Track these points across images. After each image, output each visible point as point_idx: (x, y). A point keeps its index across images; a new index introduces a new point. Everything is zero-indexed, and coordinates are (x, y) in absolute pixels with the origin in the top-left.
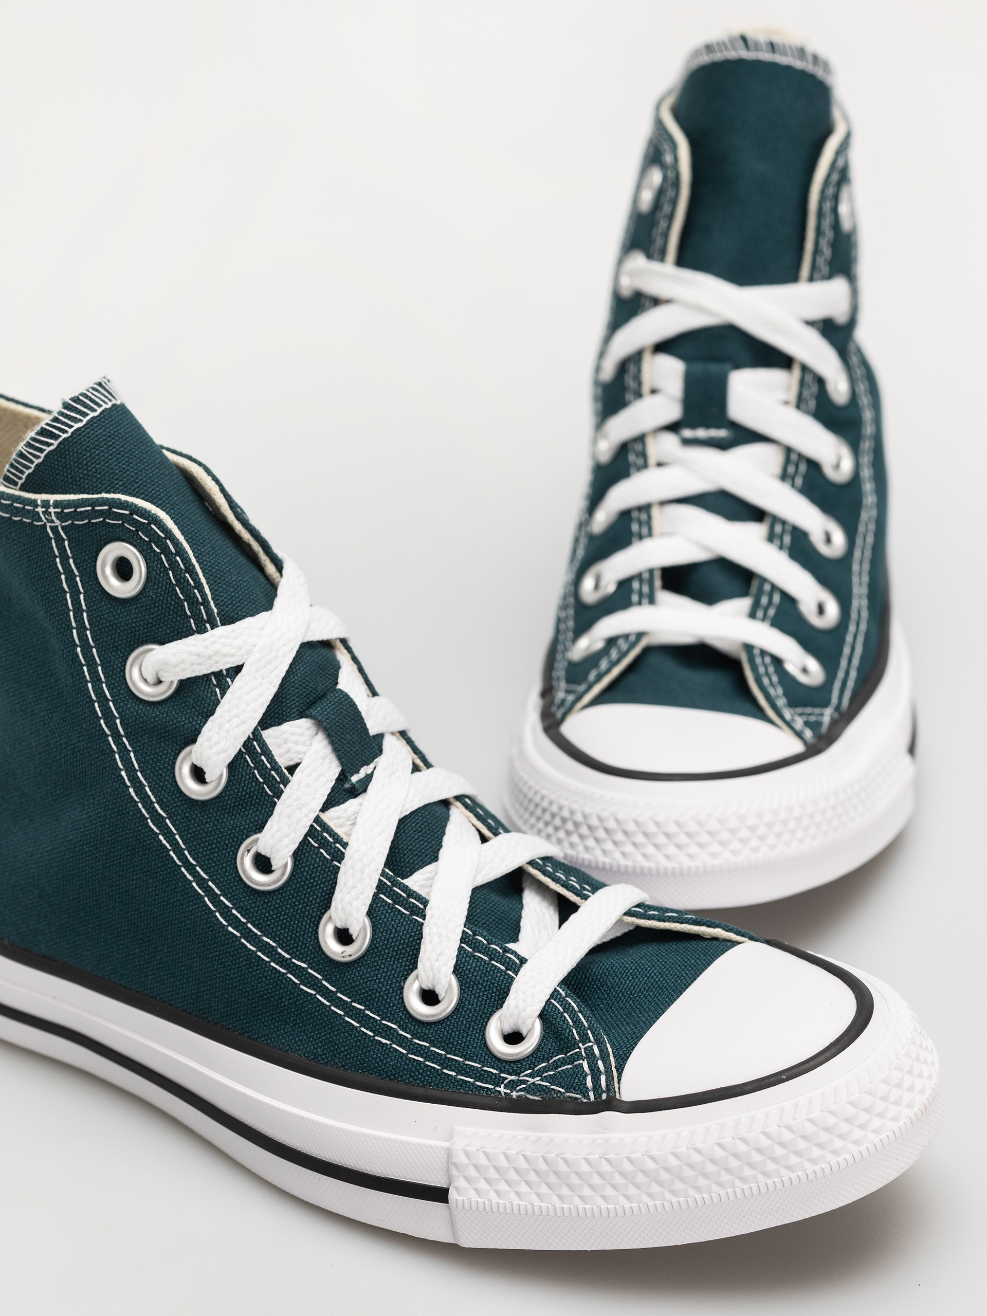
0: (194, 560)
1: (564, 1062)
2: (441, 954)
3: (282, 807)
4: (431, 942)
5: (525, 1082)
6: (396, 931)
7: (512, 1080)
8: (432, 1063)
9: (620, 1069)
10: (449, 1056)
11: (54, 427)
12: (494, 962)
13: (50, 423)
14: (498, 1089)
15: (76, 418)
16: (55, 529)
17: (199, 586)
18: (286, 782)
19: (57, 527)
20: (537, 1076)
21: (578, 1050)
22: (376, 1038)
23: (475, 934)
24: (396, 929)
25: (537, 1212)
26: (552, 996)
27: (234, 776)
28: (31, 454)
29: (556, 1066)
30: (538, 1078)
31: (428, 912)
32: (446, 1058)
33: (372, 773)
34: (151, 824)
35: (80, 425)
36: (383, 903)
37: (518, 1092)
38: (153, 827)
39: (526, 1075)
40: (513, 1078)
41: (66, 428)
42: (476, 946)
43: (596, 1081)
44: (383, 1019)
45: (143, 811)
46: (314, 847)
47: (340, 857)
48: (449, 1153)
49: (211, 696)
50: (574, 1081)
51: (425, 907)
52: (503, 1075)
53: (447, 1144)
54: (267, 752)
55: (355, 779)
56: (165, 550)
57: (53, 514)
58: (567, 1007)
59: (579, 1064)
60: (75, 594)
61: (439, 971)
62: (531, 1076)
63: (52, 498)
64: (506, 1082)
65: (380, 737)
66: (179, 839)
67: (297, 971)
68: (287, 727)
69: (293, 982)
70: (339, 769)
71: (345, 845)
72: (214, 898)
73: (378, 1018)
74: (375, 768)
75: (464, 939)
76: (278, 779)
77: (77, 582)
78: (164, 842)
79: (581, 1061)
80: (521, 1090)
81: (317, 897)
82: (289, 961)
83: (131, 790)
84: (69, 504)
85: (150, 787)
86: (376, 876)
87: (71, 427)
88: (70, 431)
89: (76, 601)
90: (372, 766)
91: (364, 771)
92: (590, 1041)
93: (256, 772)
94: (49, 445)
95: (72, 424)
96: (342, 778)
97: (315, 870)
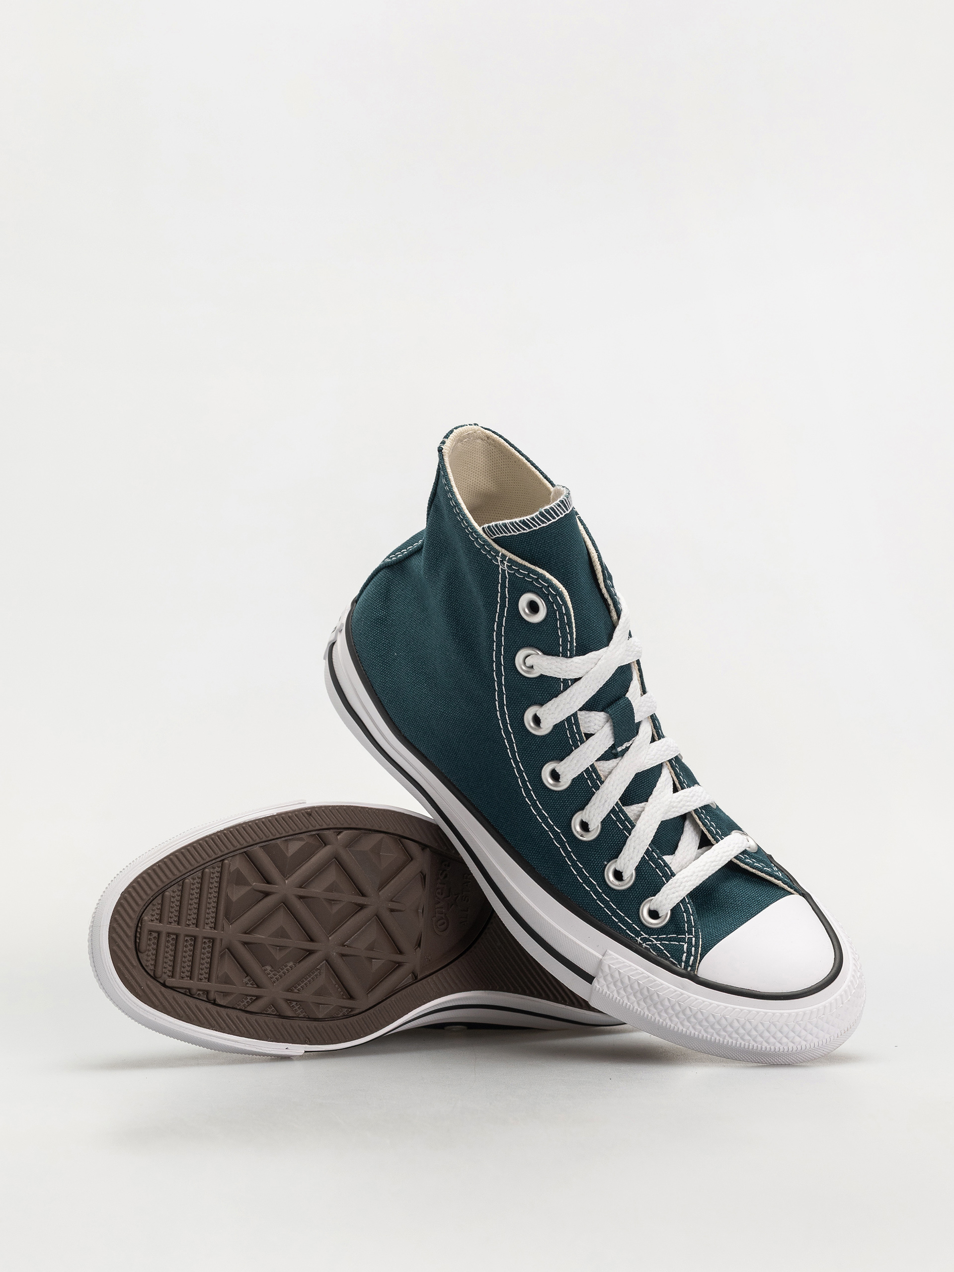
0: (573, 621)
1: (675, 939)
2: (632, 858)
3: (576, 753)
4: (628, 850)
5: (652, 941)
6: (613, 836)
7: (646, 937)
8: (608, 910)
9: (702, 957)
10: (617, 910)
11: (531, 522)
12: (657, 870)
13: (529, 519)
14: (636, 938)
15: (544, 521)
16: (503, 571)
17: (571, 634)
18: (582, 742)
19: (505, 570)
20: (659, 941)
21: (684, 936)
22: (584, 885)
23: (653, 851)
24: (613, 835)
25: (635, 1010)
26: (681, 901)
27: (555, 730)
28: (511, 528)
29: (670, 940)
30: (659, 942)
31: (633, 833)
32: (616, 911)
33: (630, 746)
34: (502, 732)
35: (544, 525)
36: (611, 819)
37: (646, 944)
38: (503, 734)
39: (653, 938)
40: (646, 936)
41: (537, 525)
42: (652, 858)
43: (688, 958)
44: (590, 877)
45: (501, 724)
46: (585, 778)
47: (598, 788)
48: (600, 962)
49: (558, 687)
50: (677, 953)
51: (632, 829)
52: (642, 932)
53: (601, 957)
54: (577, 724)
55: (619, 749)
56: (560, 609)
57: (505, 565)
58: (687, 911)
59: (682, 945)
60: (503, 607)
61: (628, 867)
62: (656, 939)
63: (509, 555)
64: (642, 937)
65: (640, 723)
66: (515, 746)
67: (554, 832)
68: (593, 714)
69: (551, 836)
70: (613, 743)
71: (602, 782)
72: (524, 782)
73: (588, 875)
74: (631, 744)
75: (647, 852)
76: (578, 739)
77: (506, 601)
78: (506, 744)
79: (684, 944)
80: (648, 945)
81: (578, 802)
82: (552, 826)
83: (498, 713)
84: (516, 564)
85: (508, 715)
86: (613, 804)
87: (540, 525)
88: (538, 527)
89: (502, 610)
90: (631, 742)
91: (626, 745)
92: (692, 935)
93: (568, 731)
94: (524, 529)
95: (541, 524)
96: (613, 747)
97: (581, 790)
